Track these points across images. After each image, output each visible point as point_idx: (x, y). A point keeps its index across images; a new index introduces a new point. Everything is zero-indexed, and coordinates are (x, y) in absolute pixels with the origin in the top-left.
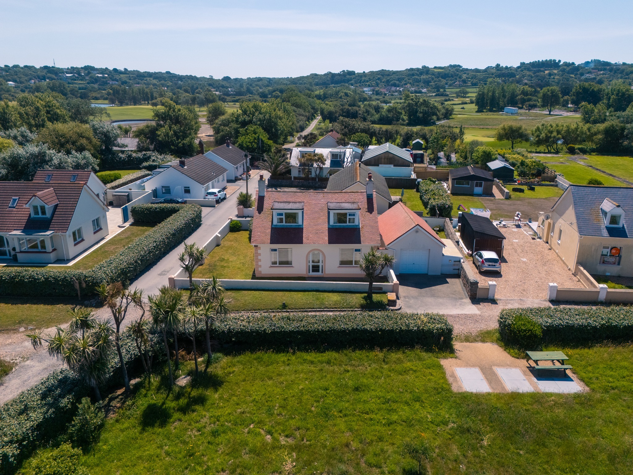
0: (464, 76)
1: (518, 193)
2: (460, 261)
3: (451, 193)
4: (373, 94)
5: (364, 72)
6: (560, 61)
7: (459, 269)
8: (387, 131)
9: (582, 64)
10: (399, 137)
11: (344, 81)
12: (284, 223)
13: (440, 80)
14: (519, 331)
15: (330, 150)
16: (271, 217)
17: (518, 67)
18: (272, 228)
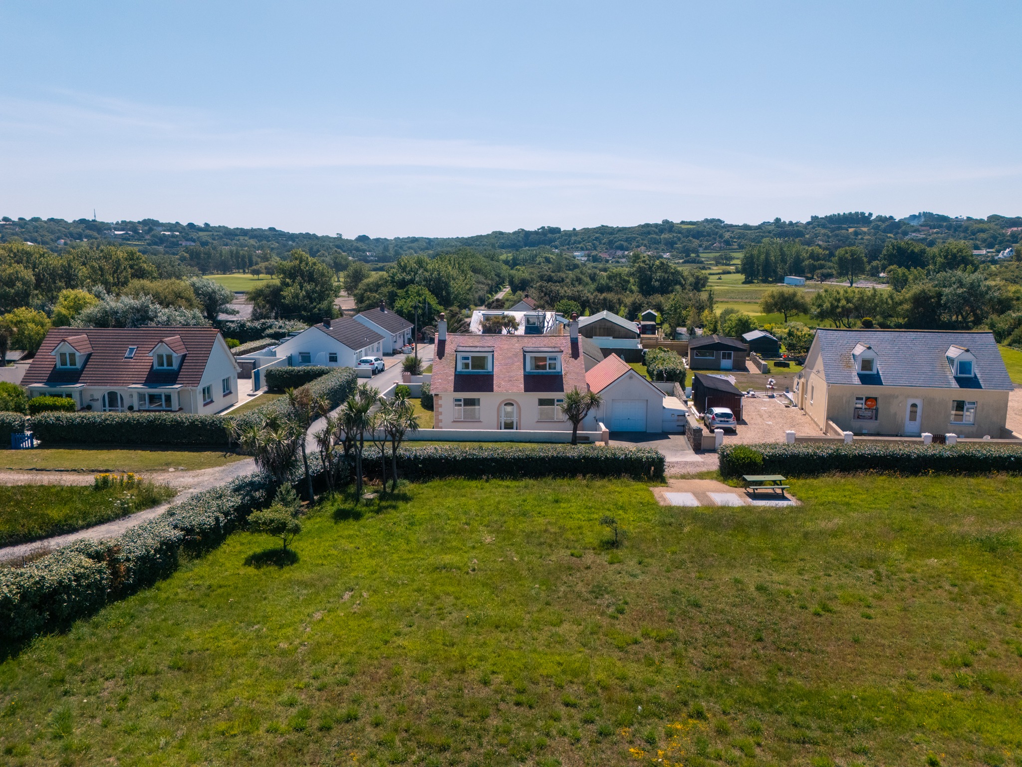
0: (727, 235)
1: (782, 369)
2: (684, 415)
3: (690, 368)
4: (588, 260)
5: (574, 229)
6: (870, 214)
7: (684, 426)
8: (605, 299)
9: (905, 219)
10: (623, 308)
11: (544, 242)
12: (470, 370)
13: (690, 241)
14: (738, 460)
15: (525, 313)
16: (454, 362)
17: (808, 223)
18: (455, 375)
